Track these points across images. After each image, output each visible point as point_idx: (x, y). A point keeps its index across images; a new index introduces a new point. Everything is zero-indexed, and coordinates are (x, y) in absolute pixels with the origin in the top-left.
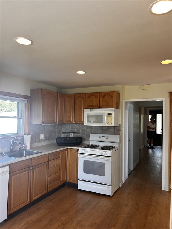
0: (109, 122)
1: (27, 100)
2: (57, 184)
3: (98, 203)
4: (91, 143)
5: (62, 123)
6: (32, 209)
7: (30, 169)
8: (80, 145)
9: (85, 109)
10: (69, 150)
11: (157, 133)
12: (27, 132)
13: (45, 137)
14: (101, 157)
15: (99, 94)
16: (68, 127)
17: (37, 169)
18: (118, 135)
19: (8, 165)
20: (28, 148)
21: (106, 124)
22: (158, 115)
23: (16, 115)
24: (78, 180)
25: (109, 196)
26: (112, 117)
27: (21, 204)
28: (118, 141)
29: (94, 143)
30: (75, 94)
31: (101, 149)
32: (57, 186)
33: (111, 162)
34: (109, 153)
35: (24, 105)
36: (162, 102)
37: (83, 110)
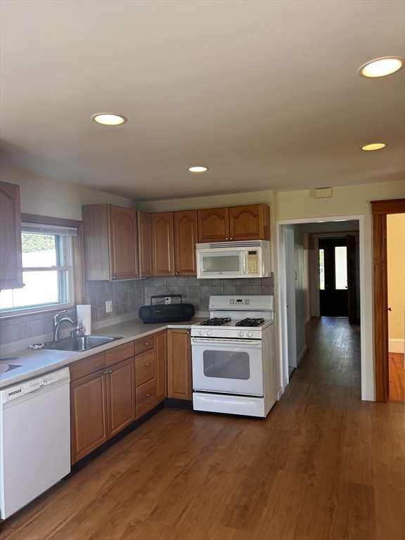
0: (253, 269)
1: (76, 229)
2: (152, 403)
3: (241, 433)
4: (212, 316)
5: (149, 276)
6: (112, 452)
7: (103, 374)
8: (189, 320)
9: (198, 245)
10: (169, 332)
11: (337, 288)
12: (80, 299)
13: (115, 307)
14: (240, 342)
15: (227, 211)
16: (159, 283)
17: (116, 372)
18: (269, 294)
19: (65, 366)
20: (88, 333)
21: (245, 273)
22: (337, 249)
23: (55, 264)
24: (194, 391)
25: (261, 419)
26: (257, 258)
27: (93, 442)
28: (271, 308)
29: (220, 315)
30: (174, 212)
31: (239, 326)
32: (151, 407)
33: (260, 351)
34: (256, 332)
35: (69, 241)
36: (357, 222)
37: (195, 247)
